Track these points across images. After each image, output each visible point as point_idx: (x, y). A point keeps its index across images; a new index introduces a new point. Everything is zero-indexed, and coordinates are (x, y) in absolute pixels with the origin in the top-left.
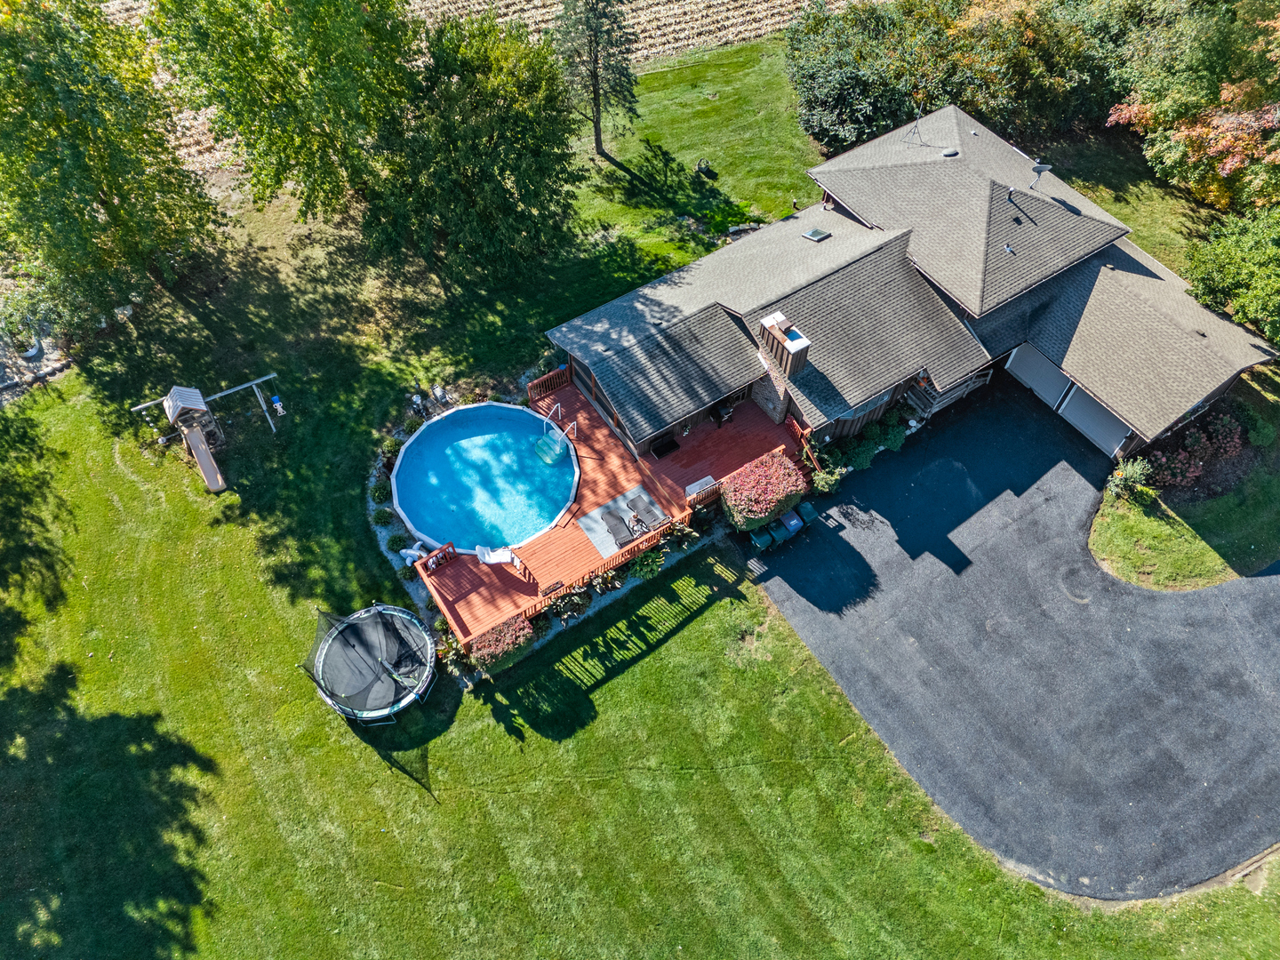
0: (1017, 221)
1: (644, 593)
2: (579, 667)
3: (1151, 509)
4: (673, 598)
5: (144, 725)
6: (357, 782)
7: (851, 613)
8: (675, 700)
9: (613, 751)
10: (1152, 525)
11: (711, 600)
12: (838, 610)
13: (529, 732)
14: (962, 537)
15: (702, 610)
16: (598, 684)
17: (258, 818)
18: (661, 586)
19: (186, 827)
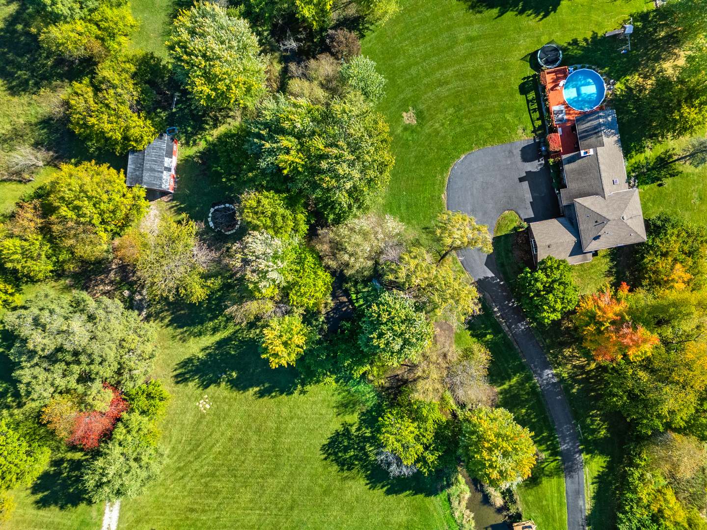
0: (596, 222)
1: (541, 114)
2: (532, 95)
3: (515, 229)
4: (538, 119)
5: (554, 10)
6: (528, 48)
7: (520, 152)
8: (517, 111)
9: (512, 95)
10: (512, 227)
11: (534, 127)
12: (521, 151)
13: (522, 81)
14: (526, 184)
15: (533, 124)
16: (527, 97)
17: (529, 30)
18: (541, 118)
19: (531, 14)
